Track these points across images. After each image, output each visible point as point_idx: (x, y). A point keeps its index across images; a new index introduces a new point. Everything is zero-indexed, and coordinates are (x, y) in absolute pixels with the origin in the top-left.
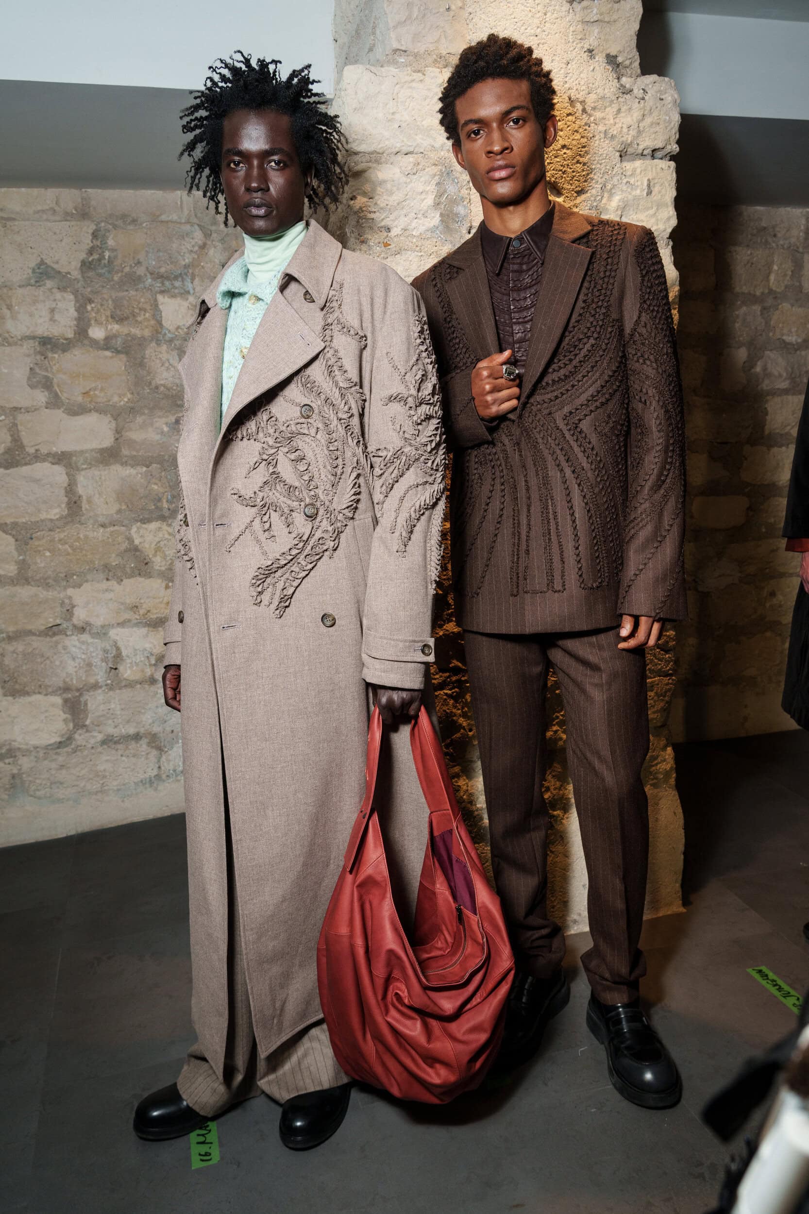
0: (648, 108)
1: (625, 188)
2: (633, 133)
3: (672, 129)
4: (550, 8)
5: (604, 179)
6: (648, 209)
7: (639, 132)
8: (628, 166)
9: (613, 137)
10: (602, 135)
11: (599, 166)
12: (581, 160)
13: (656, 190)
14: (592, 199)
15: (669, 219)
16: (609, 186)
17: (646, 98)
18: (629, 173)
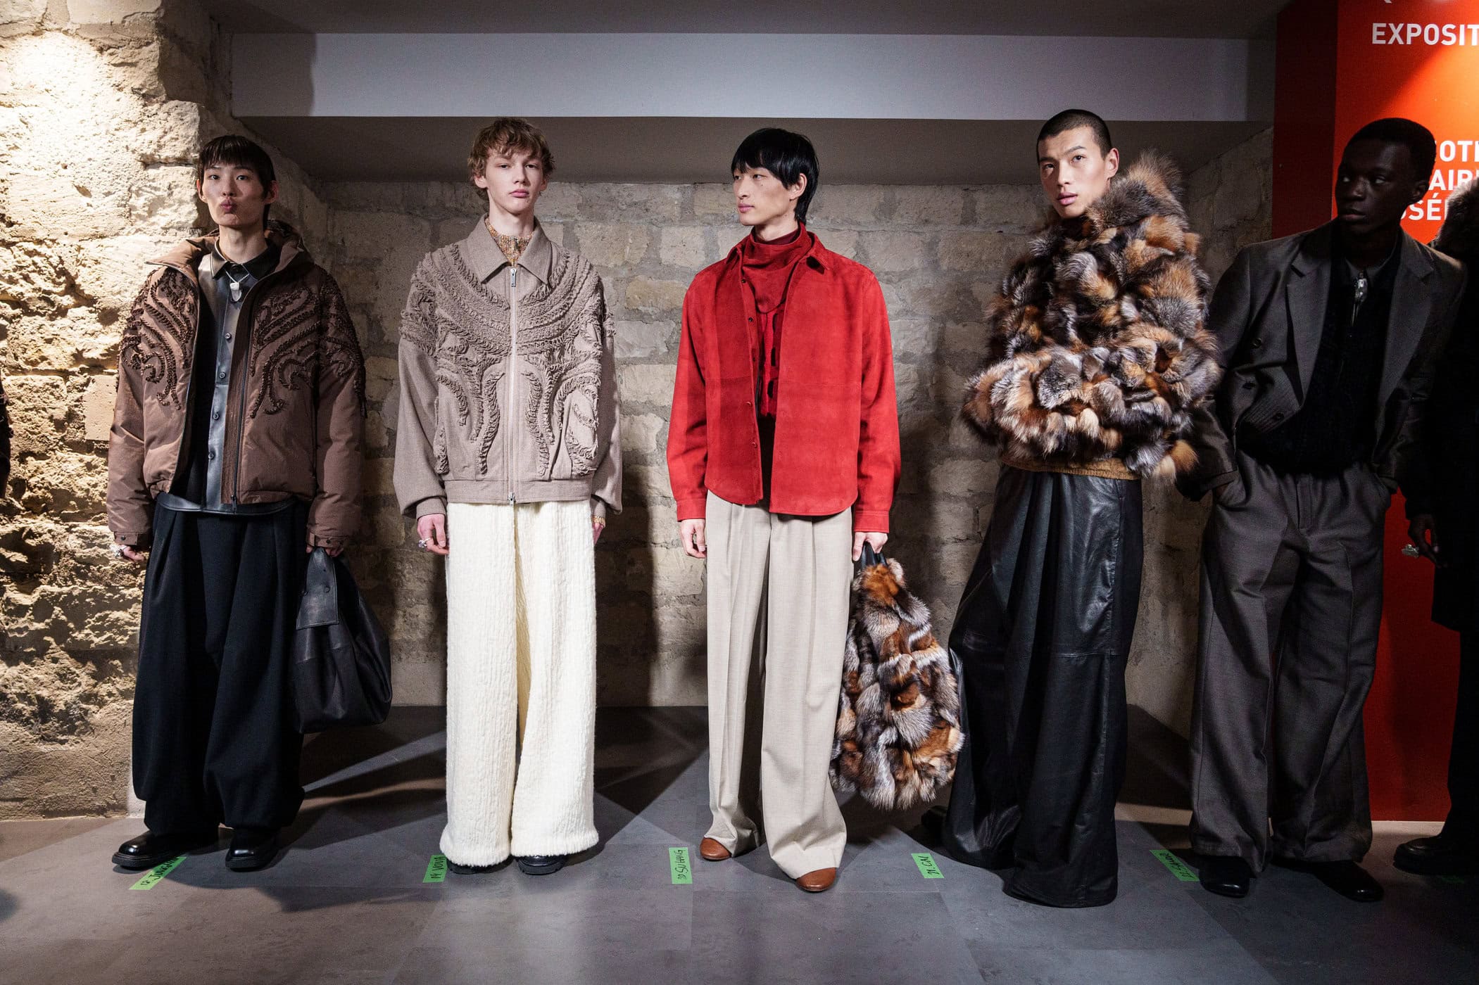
0: (168, 127)
1: (149, 190)
2: (154, 146)
3: (190, 142)
4: (80, 56)
5: (129, 183)
6: (170, 206)
7: (160, 147)
8: (152, 172)
9: (133, 152)
10: (125, 150)
11: (123, 173)
12: (106, 169)
13: (176, 191)
14: (119, 198)
15: (190, 213)
16: (134, 188)
17: (169, 119)
18: (151, 178)
